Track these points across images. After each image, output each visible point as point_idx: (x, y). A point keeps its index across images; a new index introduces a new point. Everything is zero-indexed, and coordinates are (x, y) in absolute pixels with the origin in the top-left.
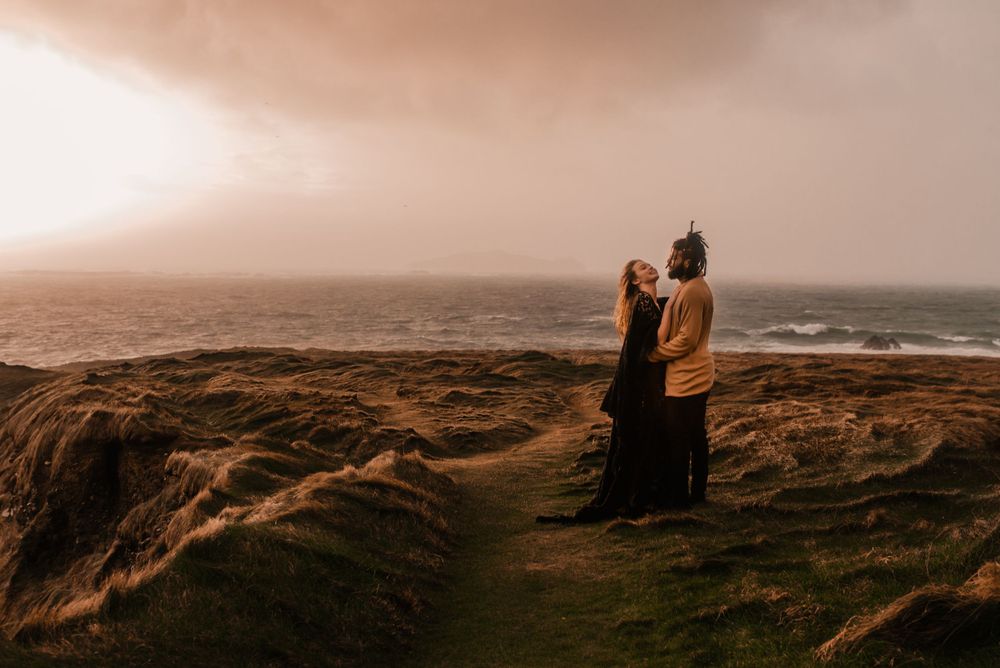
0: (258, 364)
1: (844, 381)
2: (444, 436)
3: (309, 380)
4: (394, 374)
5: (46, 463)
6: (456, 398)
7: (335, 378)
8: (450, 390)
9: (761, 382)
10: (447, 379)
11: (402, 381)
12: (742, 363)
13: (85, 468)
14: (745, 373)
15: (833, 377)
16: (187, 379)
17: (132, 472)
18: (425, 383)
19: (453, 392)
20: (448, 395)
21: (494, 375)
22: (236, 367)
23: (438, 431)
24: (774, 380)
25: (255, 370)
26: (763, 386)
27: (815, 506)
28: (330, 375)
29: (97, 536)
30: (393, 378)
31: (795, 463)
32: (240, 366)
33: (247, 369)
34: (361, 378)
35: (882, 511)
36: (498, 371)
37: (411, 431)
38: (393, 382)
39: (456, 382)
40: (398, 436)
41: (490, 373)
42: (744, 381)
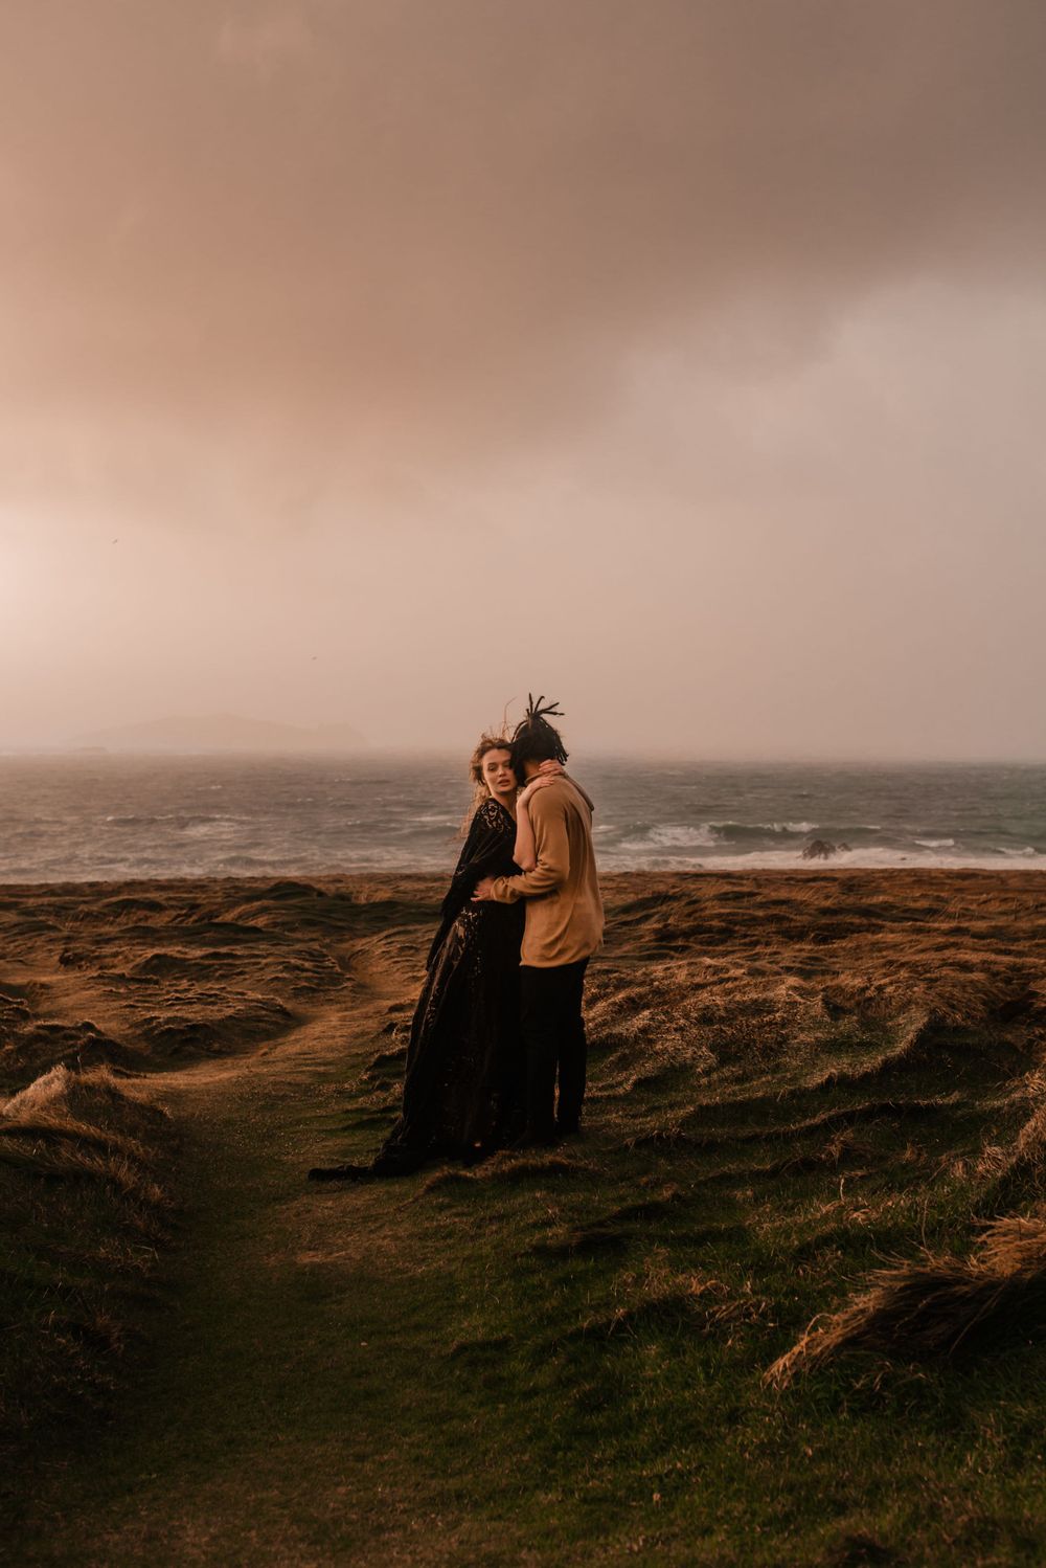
1: (779, 919)
2: (145, 1033)
4: (53, 928)
6: (161, 966)
8: (150, 953)
9: (652, 924)
10: (146, 935)
11: (69, 939)
12: (620, 890)
15: (760, 913)
18: (108, 941)
19: (156, 956)
20: (148, 962)
21: (222, 924)
23: (135, 1026)
24: (671, 921)
26: (655, 931)
27: (747, 1131)
30: (53, 934)
31: (713, 1059)
35: (851, 1135)
36: (228, 917)
37: (88, 1027)
38: (51, 941)
39: (160, 939)
40: (66, 1037)
41: (216, 921)
42: (625, 923)
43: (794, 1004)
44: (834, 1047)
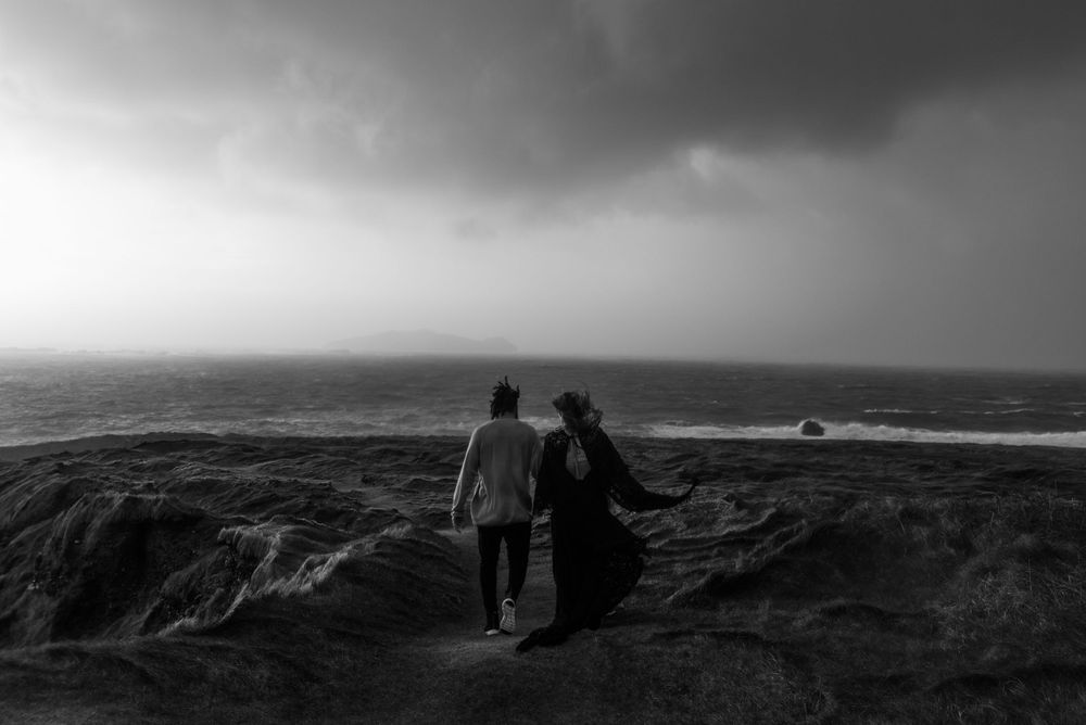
0: (214, 454)
1: (747, 468)
2: (421, 515)
3: (273, 469)
4: (354, 464)
5: (76, 542)
6: (417, 485)
7: (298, 467)
8: (412, 477)
9: (680, 470)
10: (405, 469)
11: (364, 470)
12: (674, 450)
13: (117, 545)
14: (668, 462)
15: (738, 465)
16: (149, 468)
17: (161, 547)
18: (385, 471)
19: (415, 480)
20: (411, 482)
21: (444, 464)
22: (190, 457)
23: (415, 511)
24: (690, 468)
25: (211, 459)
26: (680, 473)
27: (686, 548)
28: (293, 463)
29: (128, 602)
30: (355, 467)
31: (685, 526)
32: (195, 455)
33: (202, 458)
34: (325, 467)
35: (722, 548)
36: (446, 460)
37: (396, 511)
38: (354, 471)
39: (413, 471)
40: (386, 515)
41: (441, 461)
42: (666, 469)
43: (724, 505)
44: (736, 522)
